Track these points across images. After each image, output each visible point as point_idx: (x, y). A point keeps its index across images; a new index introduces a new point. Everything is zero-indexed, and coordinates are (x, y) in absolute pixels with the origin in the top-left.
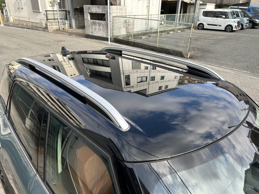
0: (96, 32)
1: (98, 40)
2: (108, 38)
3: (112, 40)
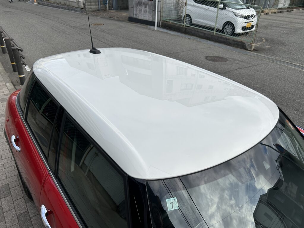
0: (141, 14)
1: (142, 24)
2: (155, 23)
3: (160, 25)
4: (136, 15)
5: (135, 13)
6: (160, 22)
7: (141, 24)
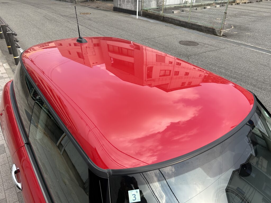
0: (125, 4)
1: (126, 14)
2: (136, 12)
3: (141, 14)
4: (120, 5)
5: (119, 3)
6: (142, 12)
7: (124, 13)
